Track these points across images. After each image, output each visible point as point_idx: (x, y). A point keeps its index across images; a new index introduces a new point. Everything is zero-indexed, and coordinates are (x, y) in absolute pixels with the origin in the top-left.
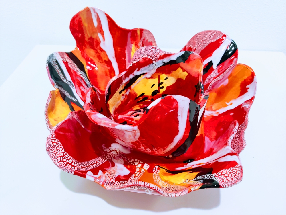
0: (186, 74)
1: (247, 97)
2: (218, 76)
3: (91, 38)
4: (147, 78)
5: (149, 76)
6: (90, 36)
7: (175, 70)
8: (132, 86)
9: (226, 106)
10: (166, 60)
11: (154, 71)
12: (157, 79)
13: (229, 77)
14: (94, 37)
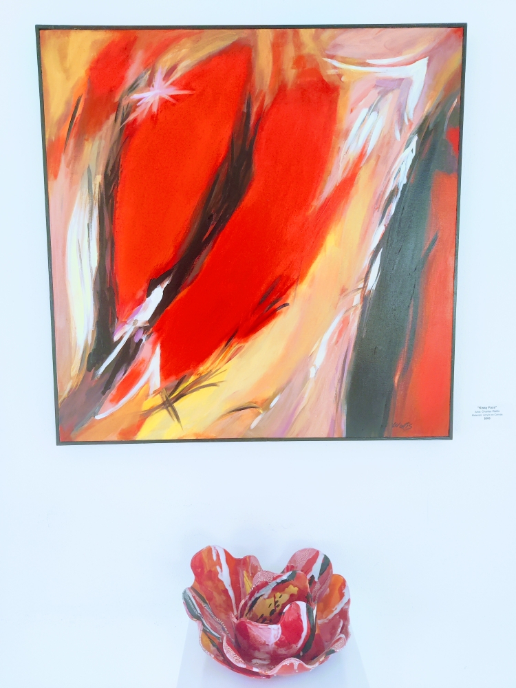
0: (296, 589)
1: (345, 600)
2: (321, 588)
3: (210, 571)
4: (265, 599)
5: (266, 596)
6: (208, 569)
7: (287, 587)
8: (254, 608)
9: (333, 611)
10: (279, 580)
11: (270, 591)
12: (273, 599)
13: (329, 587)
14: (213, 569)
